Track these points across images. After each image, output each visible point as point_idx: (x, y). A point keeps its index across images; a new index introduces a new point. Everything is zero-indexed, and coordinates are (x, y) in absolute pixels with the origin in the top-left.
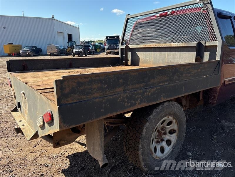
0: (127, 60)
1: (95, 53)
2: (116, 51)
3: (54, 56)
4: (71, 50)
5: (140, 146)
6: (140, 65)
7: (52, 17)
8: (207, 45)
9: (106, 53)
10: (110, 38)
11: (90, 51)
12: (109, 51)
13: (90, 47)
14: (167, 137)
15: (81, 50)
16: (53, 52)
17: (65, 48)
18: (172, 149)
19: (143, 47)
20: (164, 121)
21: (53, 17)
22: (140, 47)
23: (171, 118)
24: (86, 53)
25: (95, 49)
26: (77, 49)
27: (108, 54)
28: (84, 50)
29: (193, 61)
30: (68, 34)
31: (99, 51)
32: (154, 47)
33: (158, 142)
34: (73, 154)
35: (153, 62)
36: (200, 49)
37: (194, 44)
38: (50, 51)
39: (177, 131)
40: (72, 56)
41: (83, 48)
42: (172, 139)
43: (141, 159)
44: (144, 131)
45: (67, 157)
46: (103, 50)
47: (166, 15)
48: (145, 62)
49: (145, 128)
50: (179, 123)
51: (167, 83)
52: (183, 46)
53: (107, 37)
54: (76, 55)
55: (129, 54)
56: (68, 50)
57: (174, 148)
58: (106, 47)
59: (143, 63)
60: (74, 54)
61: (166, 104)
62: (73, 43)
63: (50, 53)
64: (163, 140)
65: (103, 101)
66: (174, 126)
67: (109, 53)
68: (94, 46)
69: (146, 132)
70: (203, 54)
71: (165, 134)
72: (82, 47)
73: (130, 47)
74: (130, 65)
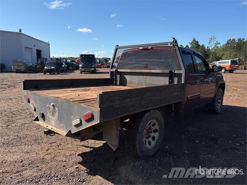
0: (116, 81)
1: (68, 71)
2: (91, 70)
3: (20, 73)
4: (41, 67)
5: (138, 138)
6: (127, 85)
7: (19, 31)
8: (176, 72)
9: (81, 71)
10: (84, 56)
11: (63, 69)
12: (83, 69)
13: (63, 65)
14: (152, 134)
15: (53, 67)
16: (19, 68)
17: (33, 65)
18: (156, 143)
19: (130, 71)
20: (150, 123)
21: (21, 32)
22: (127, 71)
23: (155, 121)
24: (59, 71)
25: (68, 67)
26: (48, 66)
27: (83, 73)
28: (56, 68)
29: (167, 83)
30: (37, 50)
31: (72, 69)
32: (139, 72)
33: (147, 138)
34: (82, 153)
35: (138, 83)
36: (171, 75)
37: (168, 71)
38: (16, 67)
39: (159, 130)
40: (43, 73)
41: (55, 66)
42: (155, 136)
43: (138, 147)
44: (140, 128)
45: (79, 155)
46: (77, 68)
47: (147, 49)
48: (131, 83)
49: (140, 126)
50: (160, 125)
51: (153, 97)
52: (160, 72)
53: (81, 55)
54: (48, 72)
55: (118, 76)
56: (37, 67)
57: (157, 142)
58: (80, 65)
59: (130, 83)
60: (45, 71)
61: (152, 111)
62: (43, 60)
63: (16, 70)
64: (150, 136)
65: (120, 107)
66: (157, 127)
67: (83, 71)
68: (66, 63)
69: (141, 129)
70: (174, 79)
71: (151, 132)
72: (55, 64)
73: (119, 71)
74: (119, 85)
